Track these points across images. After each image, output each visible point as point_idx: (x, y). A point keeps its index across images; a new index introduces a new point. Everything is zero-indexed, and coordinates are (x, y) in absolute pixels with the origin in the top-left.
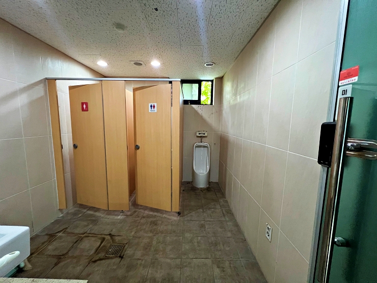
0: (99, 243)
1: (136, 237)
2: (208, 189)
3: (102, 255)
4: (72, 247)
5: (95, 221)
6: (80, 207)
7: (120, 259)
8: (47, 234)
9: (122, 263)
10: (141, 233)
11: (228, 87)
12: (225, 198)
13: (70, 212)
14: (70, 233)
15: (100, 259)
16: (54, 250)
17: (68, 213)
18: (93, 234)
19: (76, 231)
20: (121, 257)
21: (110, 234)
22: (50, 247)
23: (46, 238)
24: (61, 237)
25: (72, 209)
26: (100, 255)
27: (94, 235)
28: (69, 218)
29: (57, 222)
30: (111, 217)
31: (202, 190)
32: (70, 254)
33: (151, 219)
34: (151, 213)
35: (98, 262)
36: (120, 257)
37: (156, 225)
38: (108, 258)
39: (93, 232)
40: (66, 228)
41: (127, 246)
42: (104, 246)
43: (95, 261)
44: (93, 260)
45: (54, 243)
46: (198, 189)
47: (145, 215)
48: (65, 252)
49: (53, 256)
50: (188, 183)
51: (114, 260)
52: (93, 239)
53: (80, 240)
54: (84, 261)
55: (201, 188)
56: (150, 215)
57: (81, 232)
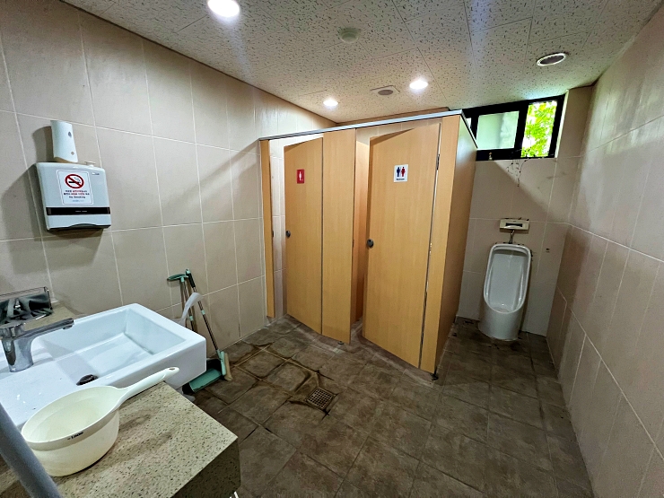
0: (302, 379)
1: (353, 390)
2: (514, 346)
3: (302, 397)
4: (272, 371)
5: (304, 345)
6: (290, 320)
7: (323, 414)
8: (251, 344)
9: (326, 421)
10: (362, 387)
11: (606, 110)
12: (556, 378)
13: (279, 322)
14: (273, 351)
15: (299, 403)
16: (255, 367)
17: (275, 324)
18: (298, 362)
19: (281, 351)
20: (326, 412)
21: (318, 372)
22: (252, 362)
23: (250, 348)
24: (263, 354)
25: (281, 320)
26: (300, 396)
27: (299, 366)
28: (276, 331)
29: (263, 332)
30: (325, 346)
31: (498, 343)
32: (268, 380)
33: (382, 370)
34: (385, 359)
35: (297, 405)
36: (324, 410)
37: (388, 382)
38: (309, 405)
39: (298, 360)
40: (271, 344)
41: (337, 398)
42: (307, 386)
43: (292, 402)
44: (292, 399)
45: (257, 358)
46: (488, 339)
47: (373, 359)
48: (265, 374)
49: (253, 375)
50: (469, 322)
51: (316, 412)
52: (297, 370)
53: (282, 365)
54: (281, 396)
55: (497, 340)
56: (383, 362)
57: (286, 355)
